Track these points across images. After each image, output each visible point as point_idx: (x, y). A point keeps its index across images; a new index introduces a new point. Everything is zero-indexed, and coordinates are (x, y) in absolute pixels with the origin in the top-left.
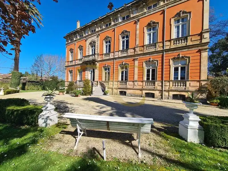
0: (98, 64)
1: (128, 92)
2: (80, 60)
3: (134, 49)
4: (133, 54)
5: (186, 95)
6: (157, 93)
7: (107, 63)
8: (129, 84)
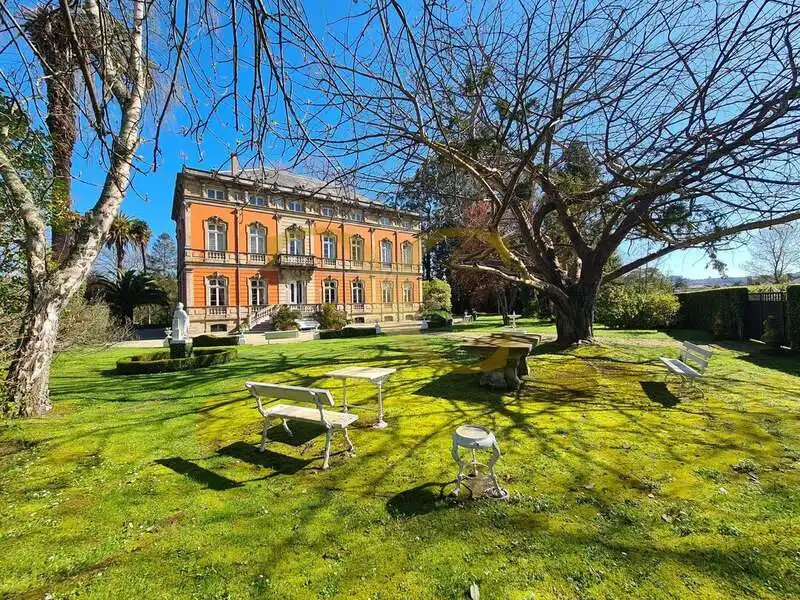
0: (315, 274)
1: (366, 317)
2: (254, 255)
3: (371, 263)
4: (369, 269)
5: (413, 314)
6: (394, 316)
7: (334, 275)
8: (367, 308)
